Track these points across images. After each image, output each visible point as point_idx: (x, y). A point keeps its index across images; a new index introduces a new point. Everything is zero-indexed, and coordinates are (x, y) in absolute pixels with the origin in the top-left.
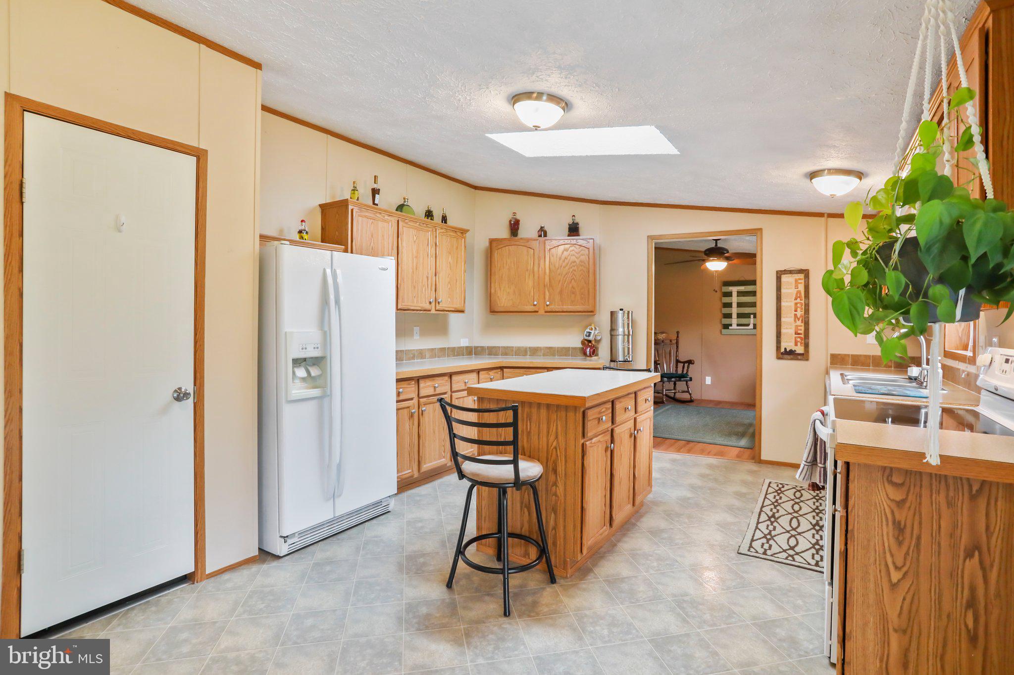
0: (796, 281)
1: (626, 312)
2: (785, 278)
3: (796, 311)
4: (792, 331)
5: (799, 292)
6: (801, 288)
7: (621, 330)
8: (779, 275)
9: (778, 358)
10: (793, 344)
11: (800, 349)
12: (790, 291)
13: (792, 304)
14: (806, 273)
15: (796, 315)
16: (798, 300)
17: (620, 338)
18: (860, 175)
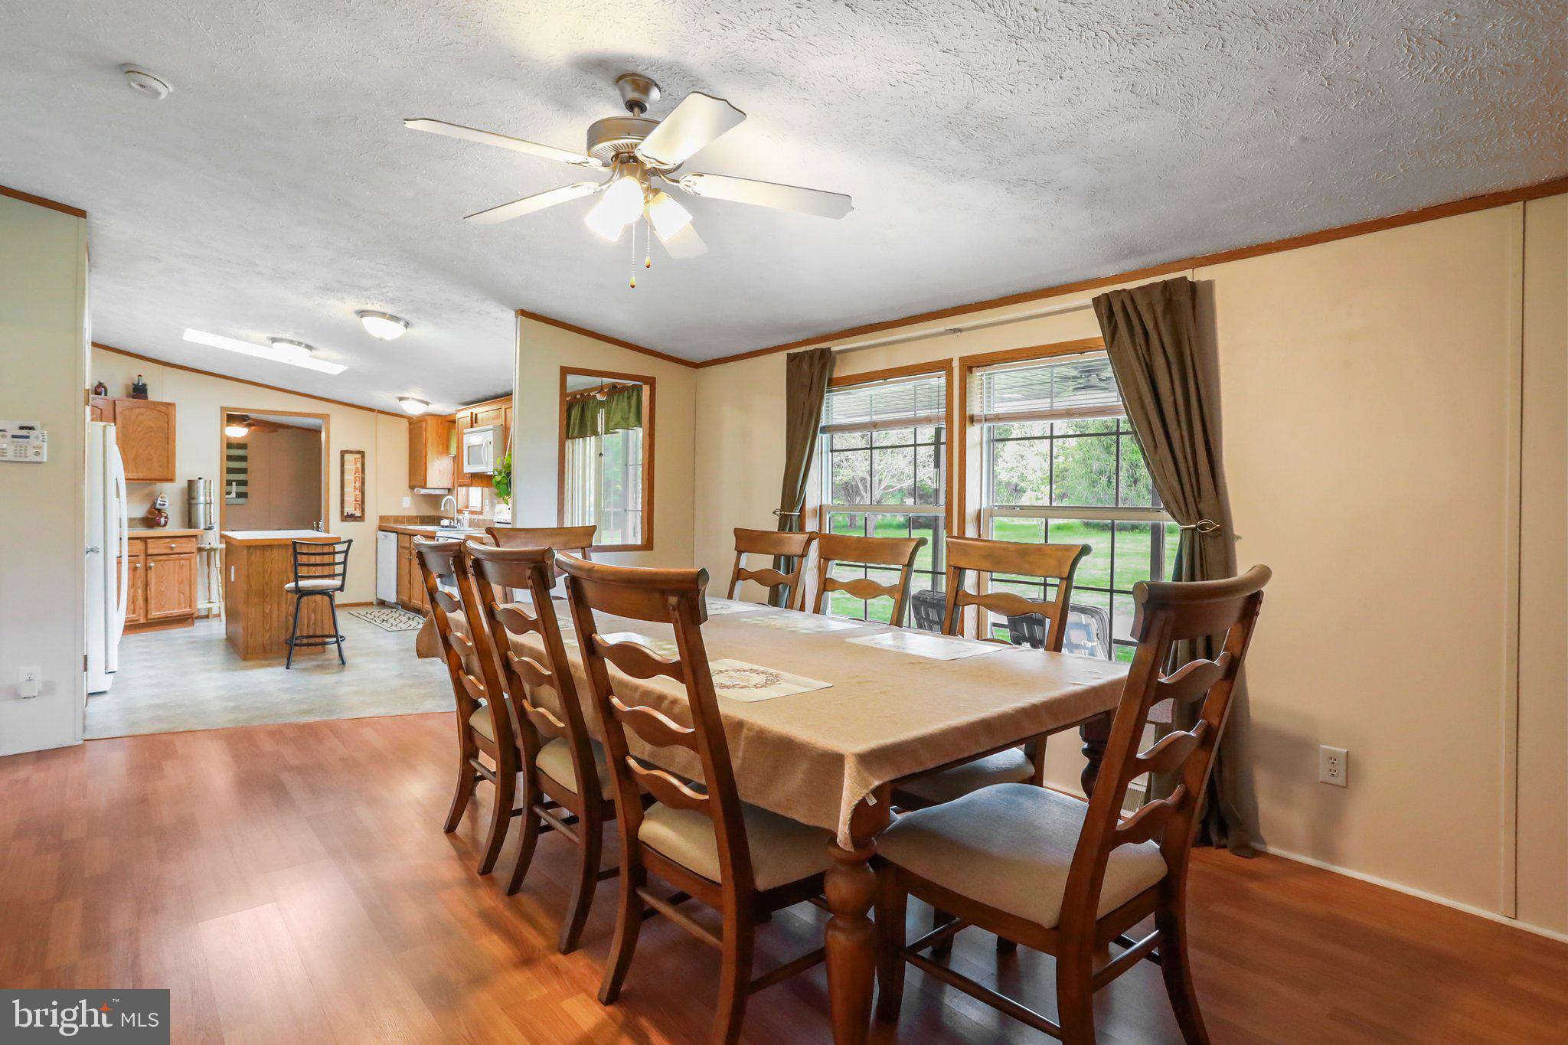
0: (355, 459)
1: (208, 481)
2: (347, 457)
3: (355, 483)
4: (353, 499)
5: (357, 468)
6: (359, 465)
7: (202, 499)
8: (343, 453)
9: (342, 520)
10: (353, 509)
11: (358, 513)
12: (351, 467)
13: (352, 478)
14: (362, 453)
15: (355, 486)
16: (357, 475)
17: (201, 507)
18: (427, 403)
